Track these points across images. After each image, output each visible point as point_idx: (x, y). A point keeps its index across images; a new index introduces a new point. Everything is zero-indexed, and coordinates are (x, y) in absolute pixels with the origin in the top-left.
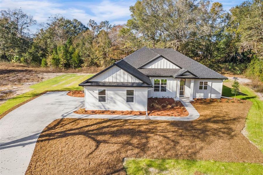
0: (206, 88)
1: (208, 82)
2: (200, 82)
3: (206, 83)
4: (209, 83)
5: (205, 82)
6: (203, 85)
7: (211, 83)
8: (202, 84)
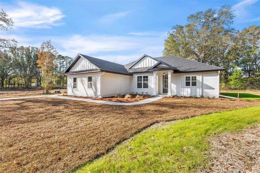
0: (194, 84)
1: (197, 77)
2: (187, 77)
3: (194, 78)
4: (199, 78)
5: (192, 77)
6: (191, 81)
7: (201, 77)
8: (189, 80)
